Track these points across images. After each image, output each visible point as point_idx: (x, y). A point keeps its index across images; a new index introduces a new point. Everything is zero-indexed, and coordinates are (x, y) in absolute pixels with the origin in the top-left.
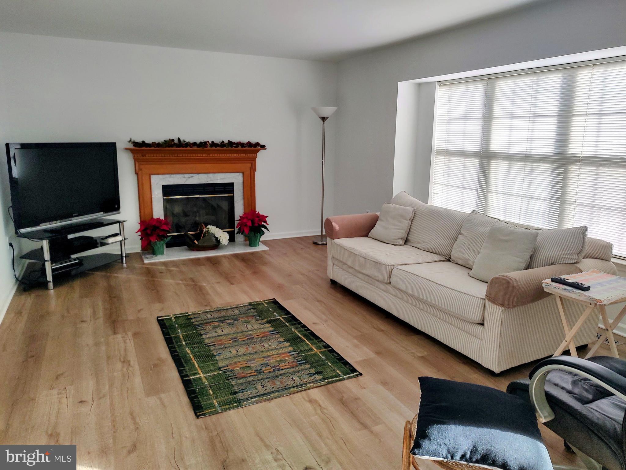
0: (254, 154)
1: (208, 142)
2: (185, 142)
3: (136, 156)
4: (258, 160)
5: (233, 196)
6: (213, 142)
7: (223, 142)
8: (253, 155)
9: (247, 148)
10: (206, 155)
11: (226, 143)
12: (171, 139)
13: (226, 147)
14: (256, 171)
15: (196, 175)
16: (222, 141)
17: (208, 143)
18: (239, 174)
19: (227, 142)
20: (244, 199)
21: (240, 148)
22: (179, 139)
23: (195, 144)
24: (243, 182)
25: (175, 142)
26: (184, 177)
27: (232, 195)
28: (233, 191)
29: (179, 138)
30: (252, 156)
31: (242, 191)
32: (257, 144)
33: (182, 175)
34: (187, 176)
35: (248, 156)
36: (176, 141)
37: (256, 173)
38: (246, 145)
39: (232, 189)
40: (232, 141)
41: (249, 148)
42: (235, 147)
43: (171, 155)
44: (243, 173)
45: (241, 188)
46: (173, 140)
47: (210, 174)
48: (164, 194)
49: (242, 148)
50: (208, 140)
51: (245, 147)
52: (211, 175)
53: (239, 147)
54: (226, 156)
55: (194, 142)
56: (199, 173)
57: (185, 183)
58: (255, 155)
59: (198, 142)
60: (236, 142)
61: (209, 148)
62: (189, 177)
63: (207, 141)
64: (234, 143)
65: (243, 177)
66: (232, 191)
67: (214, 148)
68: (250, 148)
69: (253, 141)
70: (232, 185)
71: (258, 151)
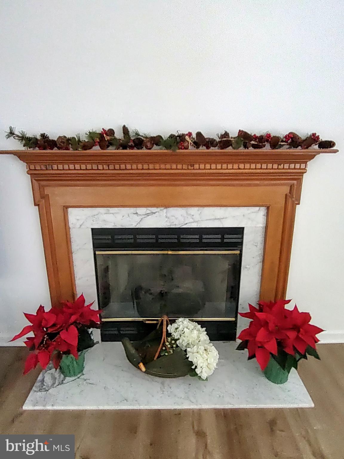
0: (300, 163)
1: (190, 134)
2: (139, 135)
3: (32, 167)
4: (306, 179)
5: (241, 255)
6: (199, 134)
7: (226, 134)
8: (298, 166)
9: (285, 149)
10: (185, 167)
11: (234, 138)
12: (107, 129)
13: (234, 148)
14: (299, 204)
15: (161, 210)
16: (224, 133)
17: (187, 138)
18: (257, 208)
19: (237, 135)
20: (263, 261)
21: (267, 148)
22: (125, 130)
23: (156, 140)
24: (266, 228)
25: (115, 135)
26: (137, 213)
27: (238, 252)
28: (241, 243)
29: (124, 127)
30: (295, 169)
31: (260, 246)
32: (313, 139)
33: (133, 210)
34: (142, 211)
35: (283, 169)
36: (119, 135)
37: (299, 209)
38: (282, 141)
39: (239, 241)
40: (249, 133)
41: (290, 148)
42: (254, 146)
43: (105, 167)
44: (268, 208)
45: (259, 238)
46: (111, 132)
47: (193, 208)
48: (97, 246)
49: (273, 151)
50: (190, 131)
51: (281, 146)
52: (194, 211)
53: (264, 146)
54: (231, 168)
55: (154, 135)
56: (166, 206)
57: (137, 227)
58: (303, 166)
59: (165, 136)
60: (258, 135)
61: (192, 149)
62: (148, 215)
63: (186, 133)
64: (255, 138)
65: (267, 215)
66: (239, 245)
67: (203, 149)
68: (293, 150)
69: (303, 131)
70: (240, 231)
71: (312, 157)
